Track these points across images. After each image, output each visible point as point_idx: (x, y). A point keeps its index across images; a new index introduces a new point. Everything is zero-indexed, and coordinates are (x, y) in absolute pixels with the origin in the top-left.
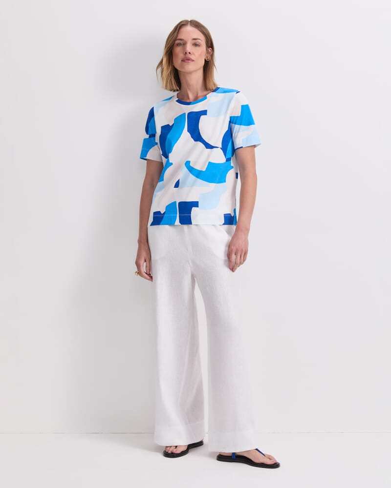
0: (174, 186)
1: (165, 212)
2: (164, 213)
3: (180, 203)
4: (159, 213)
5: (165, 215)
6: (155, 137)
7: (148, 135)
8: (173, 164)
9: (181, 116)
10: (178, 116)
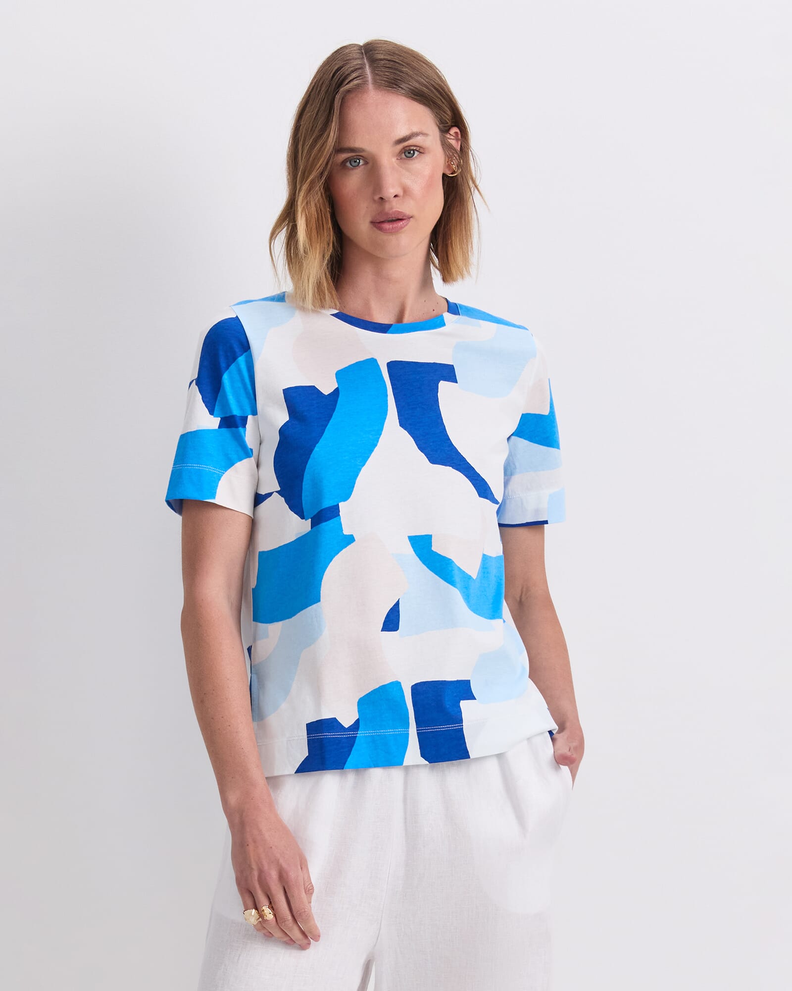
0: (381, 630)
1: (357, 721)
2: (356, 726)
3: (418, 690)
4: (332, 724)
5: (361, 733)
6: (246, 427)
7: (214, 417)
8: (355, 540)
9: (359, 365)
10: (347, 366)
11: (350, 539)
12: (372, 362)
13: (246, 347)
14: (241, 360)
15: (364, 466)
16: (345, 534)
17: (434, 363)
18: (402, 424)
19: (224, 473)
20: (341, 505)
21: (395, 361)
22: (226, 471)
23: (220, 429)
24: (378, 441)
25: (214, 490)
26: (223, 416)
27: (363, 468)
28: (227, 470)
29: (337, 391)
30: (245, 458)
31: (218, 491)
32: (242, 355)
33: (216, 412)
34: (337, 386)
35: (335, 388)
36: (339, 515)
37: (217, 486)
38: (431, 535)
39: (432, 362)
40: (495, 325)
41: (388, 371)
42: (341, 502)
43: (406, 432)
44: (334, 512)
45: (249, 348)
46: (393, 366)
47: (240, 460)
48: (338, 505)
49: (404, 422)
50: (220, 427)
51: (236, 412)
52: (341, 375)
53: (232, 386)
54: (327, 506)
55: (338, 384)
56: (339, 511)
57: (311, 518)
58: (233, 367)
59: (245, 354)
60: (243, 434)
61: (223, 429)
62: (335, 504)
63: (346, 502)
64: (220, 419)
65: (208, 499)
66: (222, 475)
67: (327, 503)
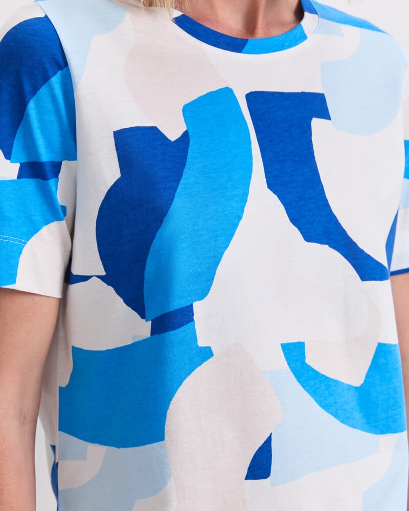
0: (244, 478)
6: (59, 176)
7: (11, 162)
8: (212, 355)
9: (211, 97)
10: (196, 98)
11: (207, 353)
12: (227, 93)
13: (62, 63)
14: (56, 81)
15: (228, 249)
16: (200, 345)
17: (302, 93)
18: (270, 186)
19: (26, 243)
20: (197, 306)
21: (256, 92)
22: (28, 241)
23: (19, 180)
24: (243, 212)
25: (13, 270)
26: (24, 160)
27: (226, 251)
28: (29, 239)
29: (186, 135)
30: (53, 221)
31: (19, 270)
32: (55, 74)
33: (13, 155)
34: (186, 129)
35: (184, 131)
36: (193, 320)
37: (18, 264)
38: (304, 342)
39: (300, 91)
40: (358, 29)
41: (248, 106)
42: (195, 301)
43: (275, 197)
44: (186, 315)
45: (66, 64)
46: (254, 98)
47: (47, 223)
48: (192, 305)
49: (273, 184)
50: (19, 176)
51: (45, 156)
52: (189, 110)
53: (41, 120)
54: (176, 308)
55: (187, 126)
56: (193, 315)
57: (152, 321)
58: (43, 91)
59: (60, 72)
60: (53, 189)
61: (24, 180)
62: (188, 304)
63: (202, 301)
64: (18, 165)
65: (8, 284)
66: (24, 246)
67: (177, 303)
